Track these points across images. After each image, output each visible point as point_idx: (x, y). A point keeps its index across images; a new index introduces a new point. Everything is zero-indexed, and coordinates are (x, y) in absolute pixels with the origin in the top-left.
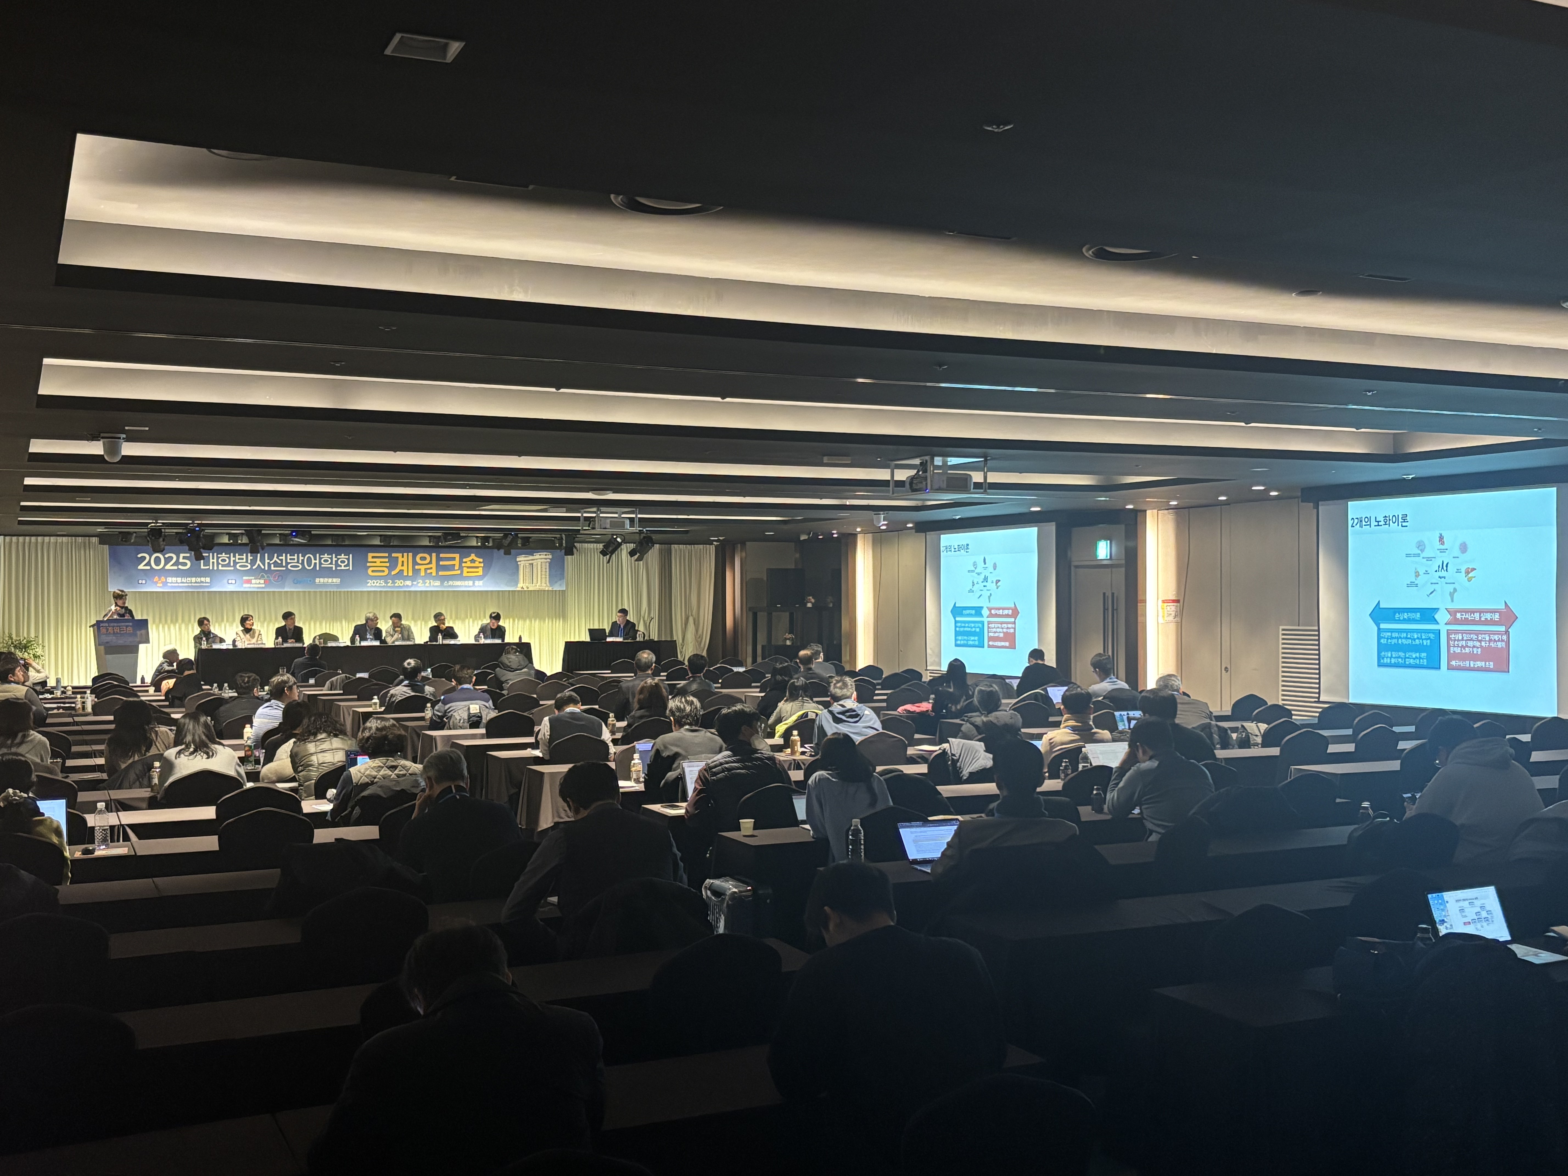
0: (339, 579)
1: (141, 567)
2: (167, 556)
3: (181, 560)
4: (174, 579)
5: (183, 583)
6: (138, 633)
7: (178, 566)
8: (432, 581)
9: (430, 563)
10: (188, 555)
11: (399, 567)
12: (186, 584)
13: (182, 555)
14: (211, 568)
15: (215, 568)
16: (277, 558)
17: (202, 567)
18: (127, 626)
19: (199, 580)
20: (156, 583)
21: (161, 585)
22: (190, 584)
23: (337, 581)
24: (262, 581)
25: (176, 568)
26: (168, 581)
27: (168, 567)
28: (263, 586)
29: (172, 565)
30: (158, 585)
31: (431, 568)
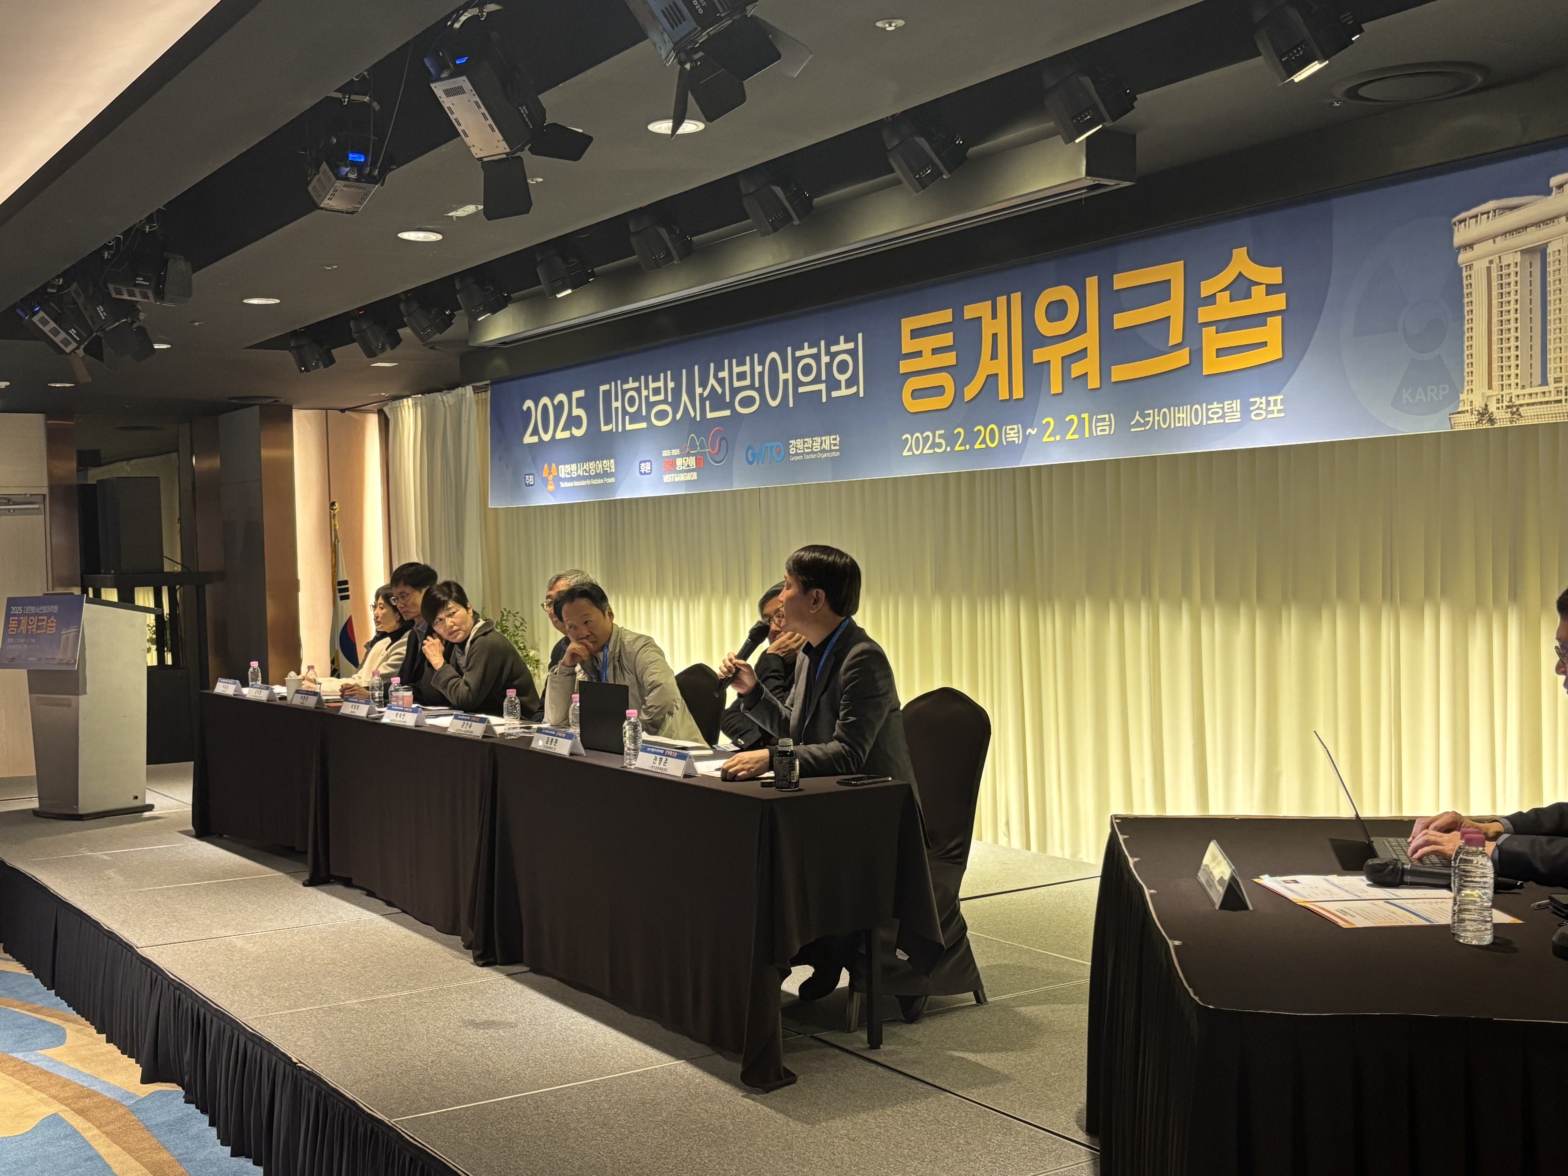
0: (838, 439)
8: (1085, 416)
9: (1080, 328)
11: (986, 367)
12: (583, 483)
14: (614, 430)
15: (620, 430)
16: (716, 377)
17: (604, 428)
23: (830, 442)
24: (692, 461)
28: (694, 476)
31: (1082, 354)
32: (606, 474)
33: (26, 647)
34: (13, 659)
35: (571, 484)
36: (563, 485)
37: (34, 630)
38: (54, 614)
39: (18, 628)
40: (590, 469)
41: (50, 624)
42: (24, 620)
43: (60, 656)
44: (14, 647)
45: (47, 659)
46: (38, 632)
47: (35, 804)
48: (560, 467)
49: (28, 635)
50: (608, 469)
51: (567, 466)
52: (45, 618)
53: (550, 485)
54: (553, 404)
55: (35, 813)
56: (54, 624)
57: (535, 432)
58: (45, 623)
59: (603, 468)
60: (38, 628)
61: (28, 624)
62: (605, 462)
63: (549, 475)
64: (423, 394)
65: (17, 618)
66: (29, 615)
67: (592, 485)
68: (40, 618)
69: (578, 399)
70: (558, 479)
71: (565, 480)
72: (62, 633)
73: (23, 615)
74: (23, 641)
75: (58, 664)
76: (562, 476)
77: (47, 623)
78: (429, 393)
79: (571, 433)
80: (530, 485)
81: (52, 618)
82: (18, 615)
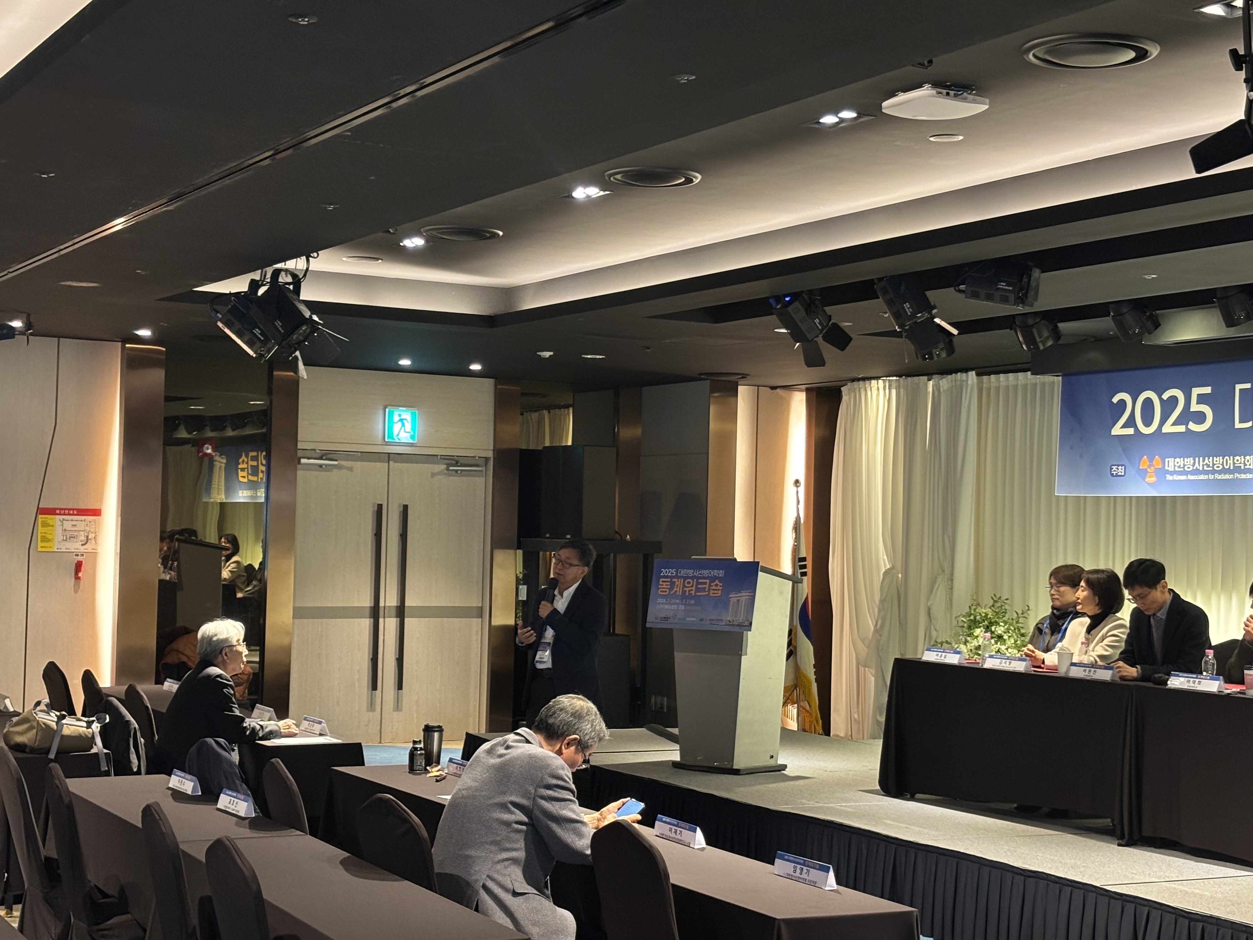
1: (1117, 430)
2: (1165, 396)
3: (1195, 407)
4: (1180, 461)
5: (1196, 472)
6: (733, 597)
7: (1187, 424)
10: (1208, 390)
12: (1202, 477)
13: (1196, 392)
17: (1238, 425)
18: (713, 579)
19: (1229, 462)
20: (1143, 474)
21: (1153, 479)
22: (1211, 477)
25: (1181, 429)
26: (1167, 468)
27: (1168, 428)
29: (1173, 424)
30: (1147, 479)
32: (1237, 470)
33: (683, 607)
34: (666, 619)
35: (1183, 478)
36: (1169, 477)
37: (693, 592)
38: (720, 579)
39: (671, 589)
40: (1214, 465)
41: (714, 588)
42: (678, 582)
43: (729, 618)
44: (667, 607)
45: (711, 620)
46: (698, 594)
47: (676, 757)
48: (1167, 460)
49: (684, 597)
50: (1242, 465)
51: (1178, 460)
52: (708, 581)
53: (1150, 477)
54: (1161, 399)
55: (675, 764)
56: (719, 588)
57: (1130, 423)
58: (707, 586)
59: (1234, 463)
60: (698, 589)
61: (684, 586)
62: (1237, 458)
63: (1149, 467)
64: (900, 376)
65: (669, 580)
66: (685, 578)
67: (1215, 480)
68: (700, 581)
69: (1198, 395)
70: (1162, 472)
71: (1172, 473)
72: (730, 596)
73: (677, 577)
74: (678, 601)
75: (726, 625)
76: (1171, 469)
77: (710, 586)
78: (908, 375)
79: (1187, 428)
80: (1117, 475)
81: (717, 582)
82: (672, 577)
